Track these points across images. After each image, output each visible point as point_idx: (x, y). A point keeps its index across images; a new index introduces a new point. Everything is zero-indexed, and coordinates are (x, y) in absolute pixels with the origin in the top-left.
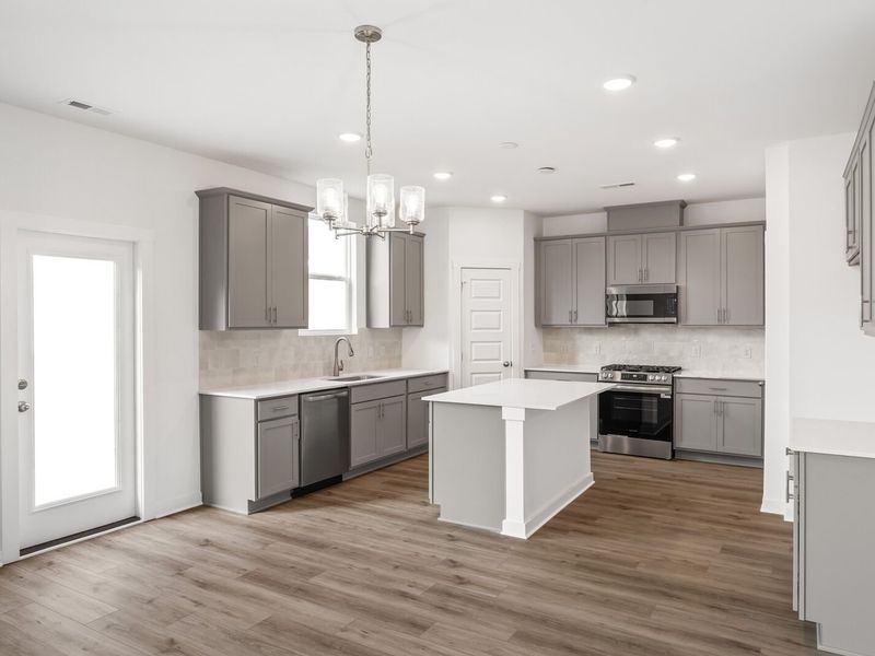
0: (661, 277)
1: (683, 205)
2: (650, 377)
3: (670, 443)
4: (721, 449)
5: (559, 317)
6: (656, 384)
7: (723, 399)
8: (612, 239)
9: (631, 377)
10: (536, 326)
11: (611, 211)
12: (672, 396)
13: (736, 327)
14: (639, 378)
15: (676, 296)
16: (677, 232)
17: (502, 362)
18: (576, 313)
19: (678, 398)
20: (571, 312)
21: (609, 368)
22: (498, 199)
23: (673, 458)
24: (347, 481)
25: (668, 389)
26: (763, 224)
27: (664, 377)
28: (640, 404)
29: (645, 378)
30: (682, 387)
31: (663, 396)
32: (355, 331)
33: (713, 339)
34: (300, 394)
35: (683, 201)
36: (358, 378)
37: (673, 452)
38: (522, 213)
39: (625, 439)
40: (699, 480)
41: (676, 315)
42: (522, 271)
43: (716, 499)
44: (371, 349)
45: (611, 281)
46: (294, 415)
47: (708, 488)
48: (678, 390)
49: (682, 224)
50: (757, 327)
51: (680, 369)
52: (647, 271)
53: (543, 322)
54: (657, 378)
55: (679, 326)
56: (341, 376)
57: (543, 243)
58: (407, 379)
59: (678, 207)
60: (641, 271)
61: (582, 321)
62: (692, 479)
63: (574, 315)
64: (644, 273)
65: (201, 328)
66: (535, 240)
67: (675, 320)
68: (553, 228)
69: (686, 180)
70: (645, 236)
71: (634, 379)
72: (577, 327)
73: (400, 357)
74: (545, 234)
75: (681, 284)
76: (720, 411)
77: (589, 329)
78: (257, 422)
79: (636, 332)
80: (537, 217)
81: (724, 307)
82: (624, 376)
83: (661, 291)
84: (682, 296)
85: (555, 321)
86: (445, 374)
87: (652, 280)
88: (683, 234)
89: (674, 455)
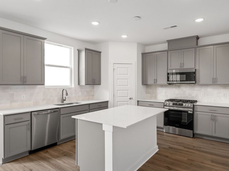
0: (189, 66)
1: (198, 38)
2: (184, 105)
3: (192, 131)
4: (214, 135)
5: (150, 81)
6: (187, 107)
7: (215, 114)
8: (169, 52)
9: (176, 104)
10: (142, 85)
11: (169, 42)
12: (193, 112)
13: (220, 85)
14: (179, 105)
15: (195, 73)
16: (195, 48)
17: (129, 97)
18: (157, 80)
19: (195, 113)
20: (155, 80)
21: (168, 100)
22: (124, 37)
24: (58, 145)
25: (192, 109)
27: (190, 105)
29: (182, 105)
30: (198, 109)
31: (189, 112)
32: (73, 86)
33: (210, 90)
34: (31, 112)
35: (197, 36)
36: (72, 104)
37: (194, 134)
38: (136, 43)
39: (171, 128)
40: (205, 150)
41: (195, 80)
42: (136, 65)
43: (214, 164)
44: (80, 93)
45: (169, 68)
46: (28, 121)
47: (209, 156)
48: (196, 109)
49: (197, 44)
50: (228, 85)
51: (196, 101)
52: (183, 63)
53: (145, 82)
54: (187, 105)
55: (196, 84)
56: (64, 103)
57: (145, 55)
58: (89, 104)
59: (196, 39)
60: (181, 64)
61: (158, 83)
62: (202, 149)
63: (156, 81)
64: (182, 64)
66: (142, 54)
67: (194, 82)
68: (148, 50)
70: (182, 50)
71: (178, 105)
72: (156, 84)
73: (93, 95)
75: (197, 68)
76: (214, 119)
77: (162, 86)
78: (5, 125)
79: (179, 86)
80: (143, 46)
81: (215, 77)
82: (173, 104)
83: (189, 71)
84: (197, 73)
85: (148, 83)
86: (107, 102)
87: (186, 67)
88: (198, 49)
89: (194, 136)
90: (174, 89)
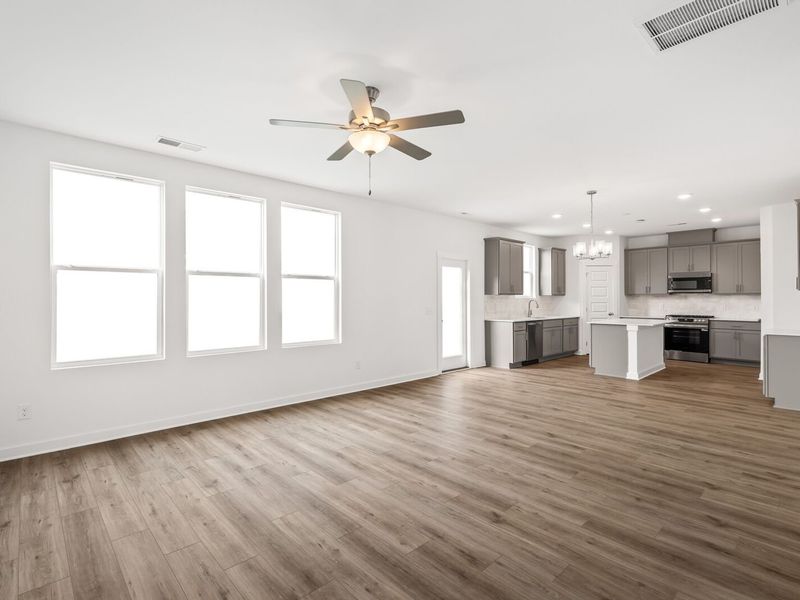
0: (701, 268)
1: (715, 230)
2: (695, 321)
3: (707, 354)
4: (738, 358)
5: (640, 288)
6: (699, 324)
7: (739, 331)
8: (671, 249)
9: (684, 321)
10: (626, 295)
11: (670, 234)
12: (708, 330)
14: (688, 320)
15: (710, 278)
16: (711, 245)
17: (608, 313)
18: (650, 288)
19: (712, 331)
20: (647, 288)
21: (670, 316)
22: (609, 232)
23: (709, 362)
24: (540, 362)
25: (706, 326)
26: (759, 240)
27: (703, 321)
28: (688, 334)
29: (692, 321)
30: (715, 325)
31: (703, 330)
32: (534, 297)
33: (733, 301)
34: (526, 321)
35: (715, 228)
37: (710, 359)
38: (618, 238)
39: (676, 352)
41: (711, 288)
44: (541, 305)
45: (671, 271)
46: (525, 330)
48: (712, 326)
49: (714, 240)
50: (756, 293)
51: (713, 316)
52: (693, 265)
53: (629, 292)
54: (699, 321)
55: (713, 294)
57: (629, 252)
58: (563, 320)
59: (712, 232)
60: (689, 266)
61: (652, 292)
64: (691, 267)
65: (486, 294)
66: (625, 250)
67: (710, 291)
68: (634, 244)
69: (716, 221)
70: (691, 248)
71: (686, 321)
72: (648, 293)
74: (630, 247)
75: (714, 271)
76: (737, 337)
77: (657, 296)
78: (514, 331)
79: (686, 297)
80: (626, 239)
81: (740, 283)
82: (679, 320)
83: (701, 276)
84: (714, 278)
85: (637, 292)
86: (578, 318)
87: (696, 270)
88: (715, 246)
89: (710, 360)
90: (677, 301)
